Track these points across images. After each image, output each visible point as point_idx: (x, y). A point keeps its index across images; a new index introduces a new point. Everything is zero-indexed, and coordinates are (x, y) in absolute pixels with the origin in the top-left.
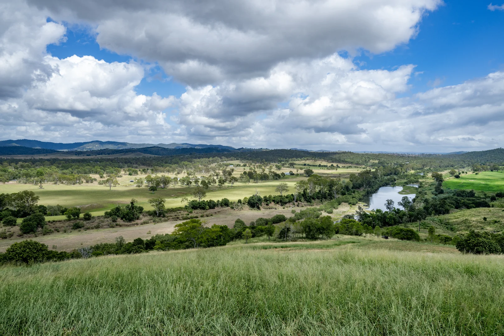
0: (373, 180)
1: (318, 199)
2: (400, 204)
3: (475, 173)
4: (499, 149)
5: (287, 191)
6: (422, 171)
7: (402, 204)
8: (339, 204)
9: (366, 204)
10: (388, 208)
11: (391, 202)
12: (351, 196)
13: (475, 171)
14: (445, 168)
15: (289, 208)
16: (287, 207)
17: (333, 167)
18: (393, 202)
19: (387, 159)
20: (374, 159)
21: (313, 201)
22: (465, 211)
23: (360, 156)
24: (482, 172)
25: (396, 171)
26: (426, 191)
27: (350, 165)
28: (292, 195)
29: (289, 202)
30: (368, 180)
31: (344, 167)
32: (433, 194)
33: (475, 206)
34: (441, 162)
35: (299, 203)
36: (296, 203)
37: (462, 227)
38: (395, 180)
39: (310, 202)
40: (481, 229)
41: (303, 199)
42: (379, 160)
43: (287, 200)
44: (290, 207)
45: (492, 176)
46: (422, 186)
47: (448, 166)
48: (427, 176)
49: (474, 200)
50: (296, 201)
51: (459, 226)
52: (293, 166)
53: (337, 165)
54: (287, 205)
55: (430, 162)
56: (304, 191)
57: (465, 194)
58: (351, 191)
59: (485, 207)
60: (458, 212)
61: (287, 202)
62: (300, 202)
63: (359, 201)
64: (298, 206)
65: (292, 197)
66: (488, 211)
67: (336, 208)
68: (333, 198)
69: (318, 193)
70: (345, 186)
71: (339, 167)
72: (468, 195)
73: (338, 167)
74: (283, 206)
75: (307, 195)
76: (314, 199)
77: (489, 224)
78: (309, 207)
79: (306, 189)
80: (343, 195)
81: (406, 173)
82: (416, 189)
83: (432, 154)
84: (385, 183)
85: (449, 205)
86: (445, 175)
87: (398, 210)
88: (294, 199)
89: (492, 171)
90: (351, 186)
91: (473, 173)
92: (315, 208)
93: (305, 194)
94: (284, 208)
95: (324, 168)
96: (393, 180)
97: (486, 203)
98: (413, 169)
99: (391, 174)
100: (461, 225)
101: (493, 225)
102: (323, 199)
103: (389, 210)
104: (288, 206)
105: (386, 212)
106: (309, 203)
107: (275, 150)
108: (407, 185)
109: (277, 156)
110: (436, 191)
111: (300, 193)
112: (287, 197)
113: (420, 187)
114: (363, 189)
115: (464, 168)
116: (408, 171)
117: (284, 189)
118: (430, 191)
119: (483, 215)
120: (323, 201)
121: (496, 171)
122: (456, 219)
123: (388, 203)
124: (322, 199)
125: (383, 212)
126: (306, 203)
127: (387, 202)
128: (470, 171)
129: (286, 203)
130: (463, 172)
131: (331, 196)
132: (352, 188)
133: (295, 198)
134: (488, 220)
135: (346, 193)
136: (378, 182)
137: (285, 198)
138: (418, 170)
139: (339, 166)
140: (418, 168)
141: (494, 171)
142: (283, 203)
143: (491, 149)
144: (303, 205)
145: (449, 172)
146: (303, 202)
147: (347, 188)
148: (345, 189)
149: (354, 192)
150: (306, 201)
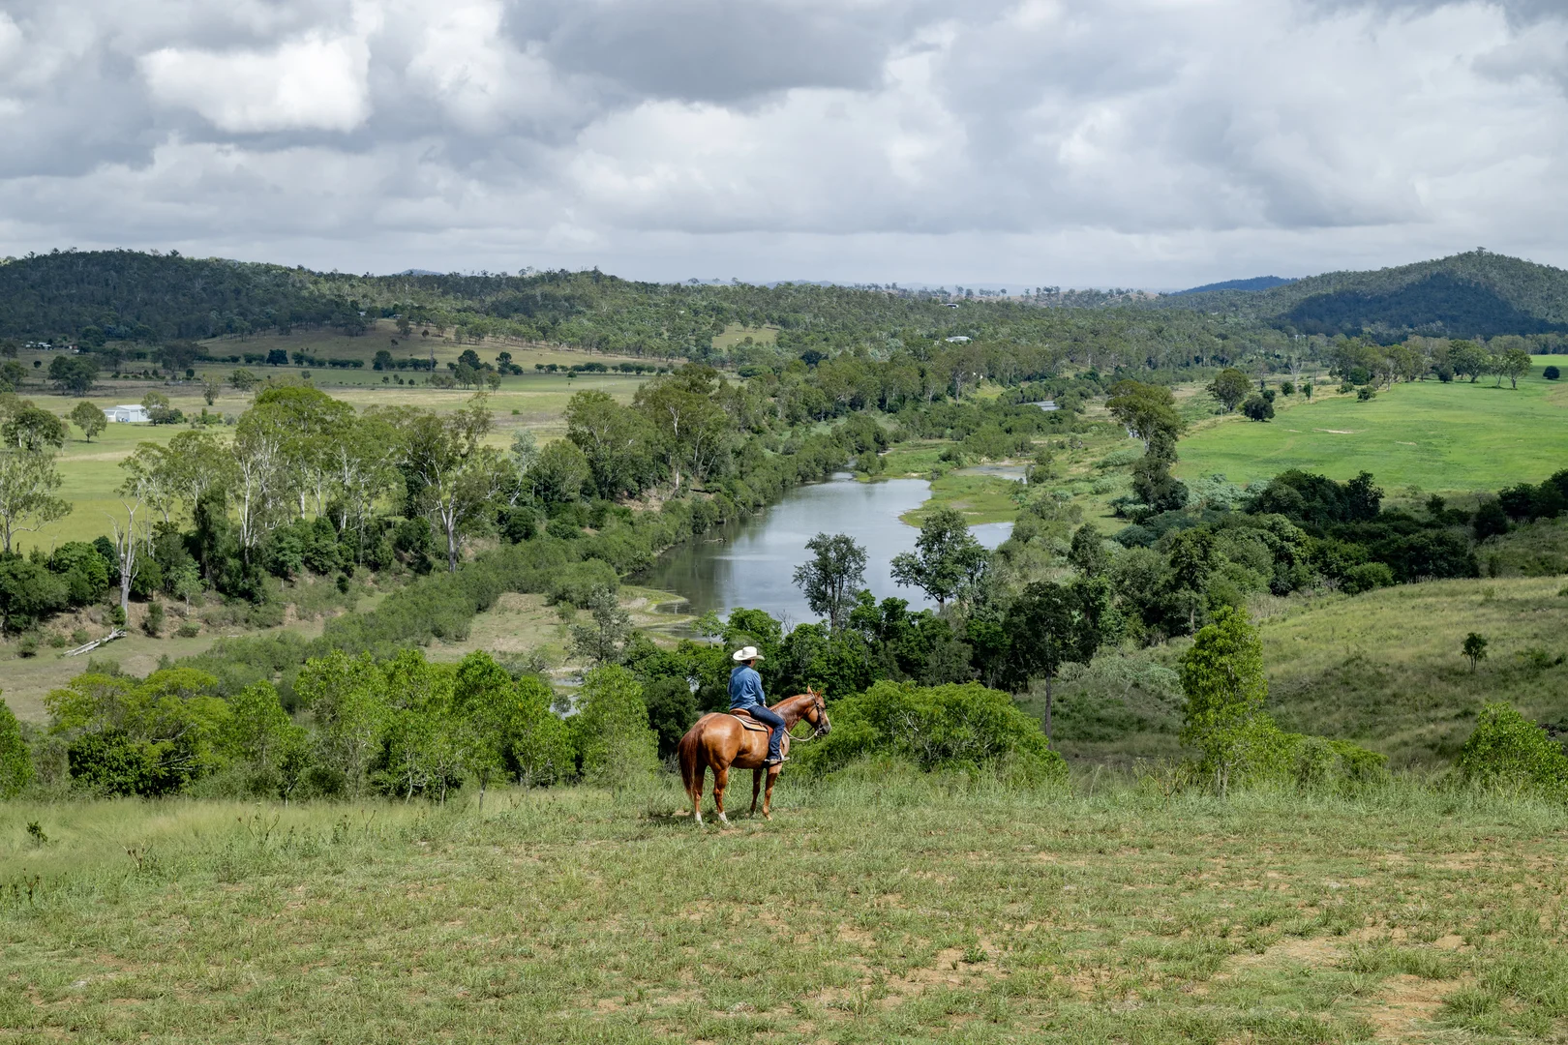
0: (741, 440)
1: (315, 570)
2: (908, 570)
3: (1354, 394)
4: (1469, 255)
5: (55, 509)
6: (1048, 389)
7: (919, 572)
8: (480, 609)
9: (682, 600)
10: (819, 599)
11: (842, 558)
12: (574, 546)
13: (1356, 379)
14: (1183, 372)
15: (70, 651)
16: (58, 643)
17: (477, 366)
18: (857, 555)
19: (833, 319)
20: (754, 316)
21: (272, 585)
22: (1333, 607)
23: (657, 299)
24: (1393, 386)
25: (886, 387)
26: (1074, 501)
27: (595, 357)
28: (103, 546)
29: (76, 602)
30: (701, 432)
31: (553, 368)
32: (1120, 514)
33: (1389, 575)
34: (1160, 331)
35: (154, 610)
36: (134, 613)
37: (1329, 713)
38: (881, 443)
39: (248, 595)
40: (1457, 717)
41: (188, 577)
42: (784, 323)
43: (58, 588)
44: (79, 640)
45: (1449, 407)
46: (1052, 468)
47: (1198, 360)
48: (1080, 417)
49: (1381, 535)
50: (135, 596)
51: (1308, 707)
52: (183, 365)
53: (505, 356)
54: (61, 625)
55: (1096, 333)
56: (200, 514)
57: (1324, 498)
58: (579, 513)
59: (1452, 573)
60: (1291, 614)
61: (51, 600)
62: (165, 603)
63: (630, 581)
64: (150, 630)
65: (97, 561)
66: (1480, 598)
67: (451, 630)
68: (437, 563)
69: (319, 526)
70: (535, 474)
71: (517, 371)
72: (1339, 507)
73: (508, 369)
74: (26, 637)
75: (225, 541)
76: (280, 570)
77: (1504, 678)
78: (234, 634)
79: (217, 497)
80: (516, 541)
81: (950, 400)
82: (1016, 489)
83: (1104, 291)
84: (817, 462)
85: (1231, 576)
86: (1186, 408)
87: (893, 608)
88: (115, 581)
89: (1445, 378)
90: (577, 474)
91: (1345, 390)
92: (281, 641)
93: (212, 537)
94: (25, 655)
95: (406, 375)
96: (869, 439)
97: (1456, 550)
98: (991, 377)
99: (856, 403)
100: (1323, 696)
101: (1530, 687)
102: (360, 570)
103: (827, 616)
104: (67, 633)
105: (803, 630)
106: (243, 607)
107: (56, 255)
108: (961, 473)
109: (71, 297)
110: (1144, 494)
111: (165, 529)
112: (56, 566)
113: (1037, 479)
114: (667, 496)
115: (1287, 368)
116: (962, 387)
117: (28, 502)
118: (1102, 499)
119: (1450, 625)
120: (353, 583)
121: (1468, 378)
122: (1285, 658)
123: (823, 566)
124: (348, 570)
125: (785, 634)
126: (213, 605)
127: (813, 556)
128: (1323, 383)
129: (47, 612)
130: (1287, 389)
131: (424, 545)
132: (586, 492)
133: (126, 572)
134: (1491, 652)
135: (541, 527)
136: (768, 453)
137: (39, 567)
138: (1024, 385)
139: (515, 360)
140: (1028, 371)
141: (1455, 378)
142: (19, 611)
143: (1427, 259)
144: (194, 624)
145: (1209, 388)
146: (196, 602)
147: (546, 488)
148: (530, 497)
149: (598, 520)
150: (221, 589)
